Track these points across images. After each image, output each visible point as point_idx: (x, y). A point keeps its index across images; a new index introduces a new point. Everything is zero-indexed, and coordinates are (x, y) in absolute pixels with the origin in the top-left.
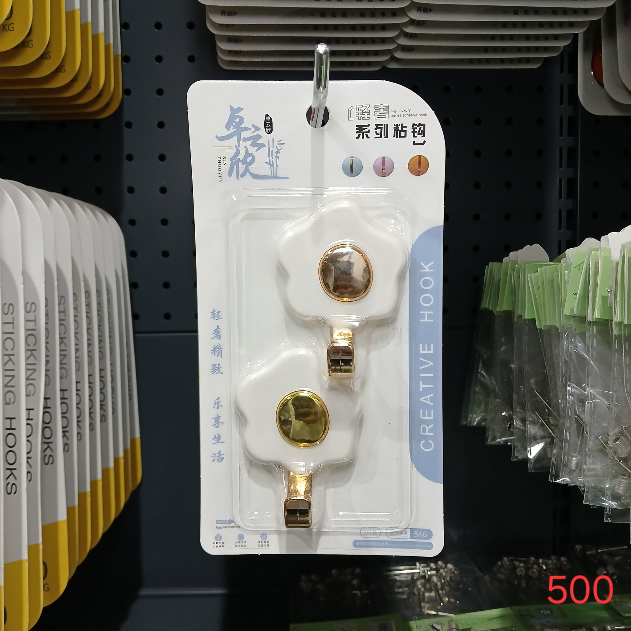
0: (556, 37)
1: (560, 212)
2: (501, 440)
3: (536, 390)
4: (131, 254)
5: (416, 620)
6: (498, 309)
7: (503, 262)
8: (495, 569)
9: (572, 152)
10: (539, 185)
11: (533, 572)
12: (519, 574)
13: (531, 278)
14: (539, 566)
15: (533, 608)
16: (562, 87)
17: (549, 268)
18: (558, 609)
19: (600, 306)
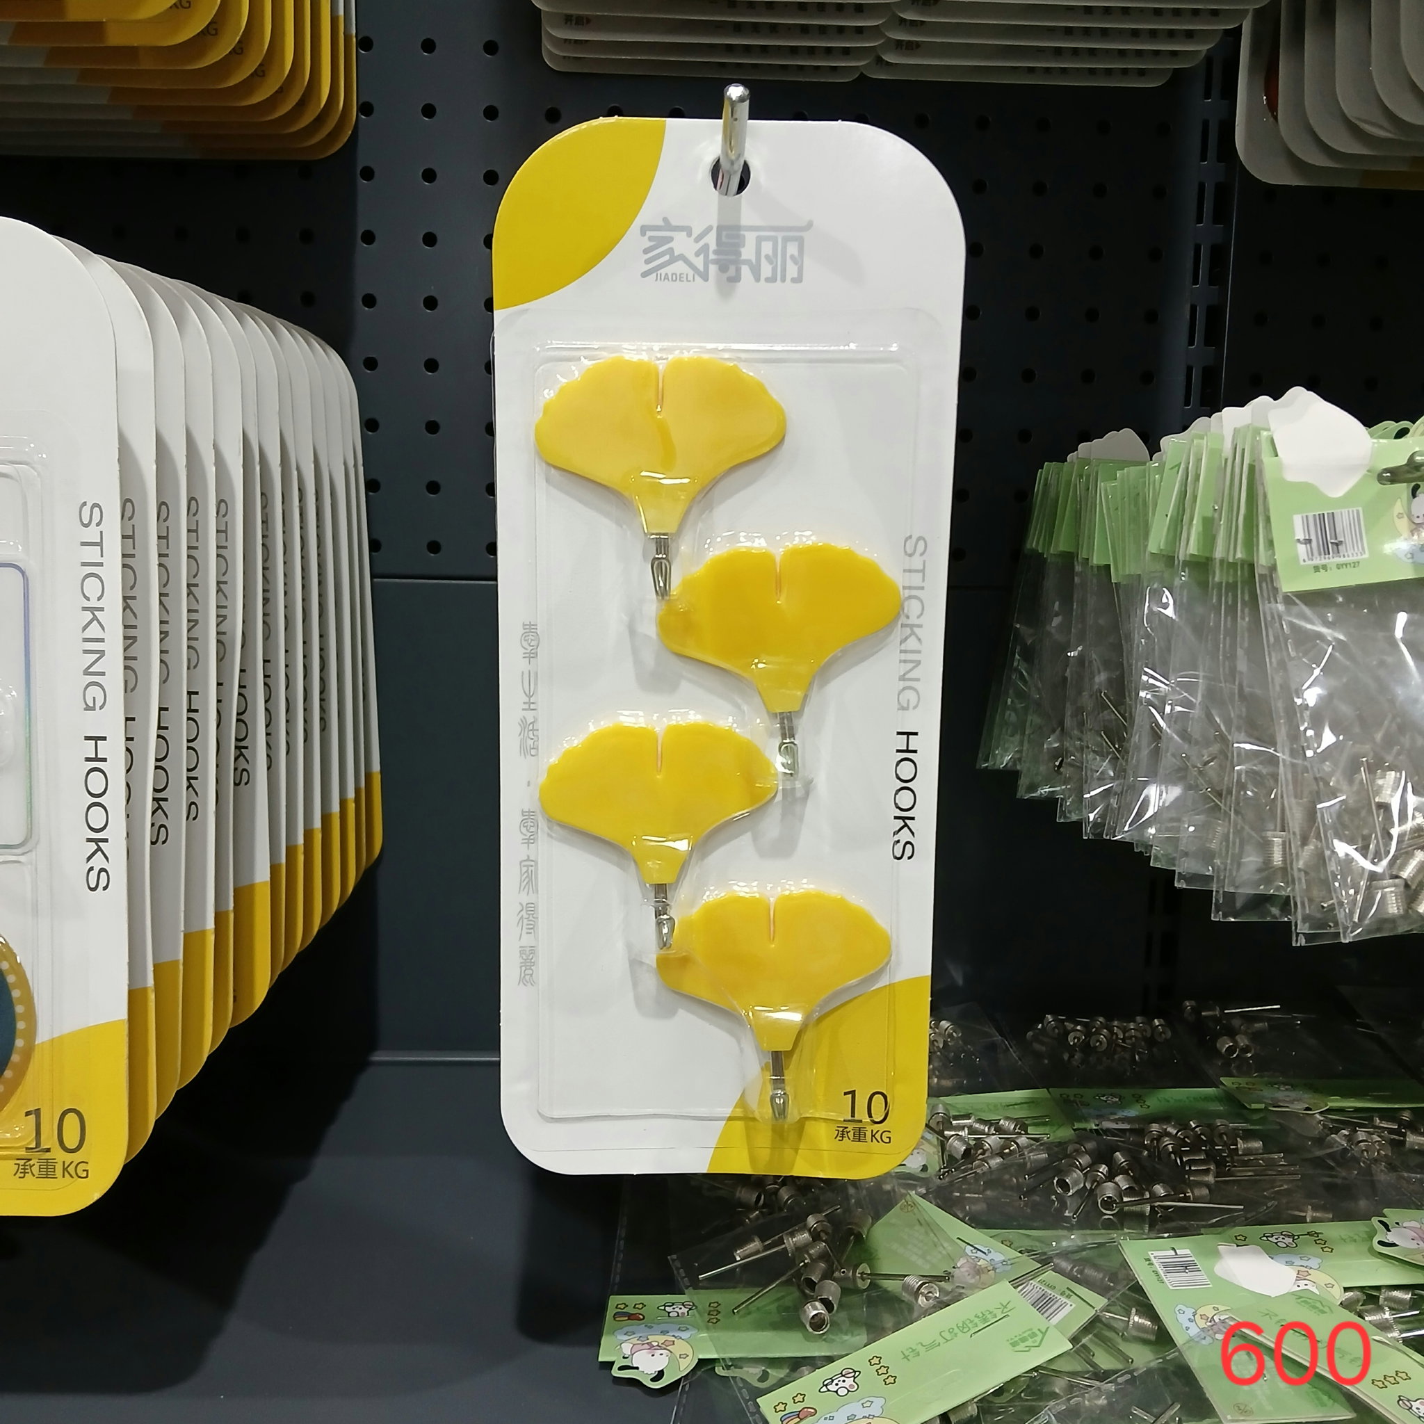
0: (1190, 35)
1: (1189, 370)
2: (1044, 791)
3: (1104, 695)
4: (369, 424)
6: (1052, 551)
7: (1066, 461)
8: (1030, 1034)
9: (1218, 254)
10: (1152, 317)
11: (1098, 1041)
12: (1072, 1043)
13: (1106, 490)
14: (1111, 1031)
15: (1088, 1093)
16: (1206, 125)
17: (1133, 471)
18: (1133, 1095)
19: (1199, 533)
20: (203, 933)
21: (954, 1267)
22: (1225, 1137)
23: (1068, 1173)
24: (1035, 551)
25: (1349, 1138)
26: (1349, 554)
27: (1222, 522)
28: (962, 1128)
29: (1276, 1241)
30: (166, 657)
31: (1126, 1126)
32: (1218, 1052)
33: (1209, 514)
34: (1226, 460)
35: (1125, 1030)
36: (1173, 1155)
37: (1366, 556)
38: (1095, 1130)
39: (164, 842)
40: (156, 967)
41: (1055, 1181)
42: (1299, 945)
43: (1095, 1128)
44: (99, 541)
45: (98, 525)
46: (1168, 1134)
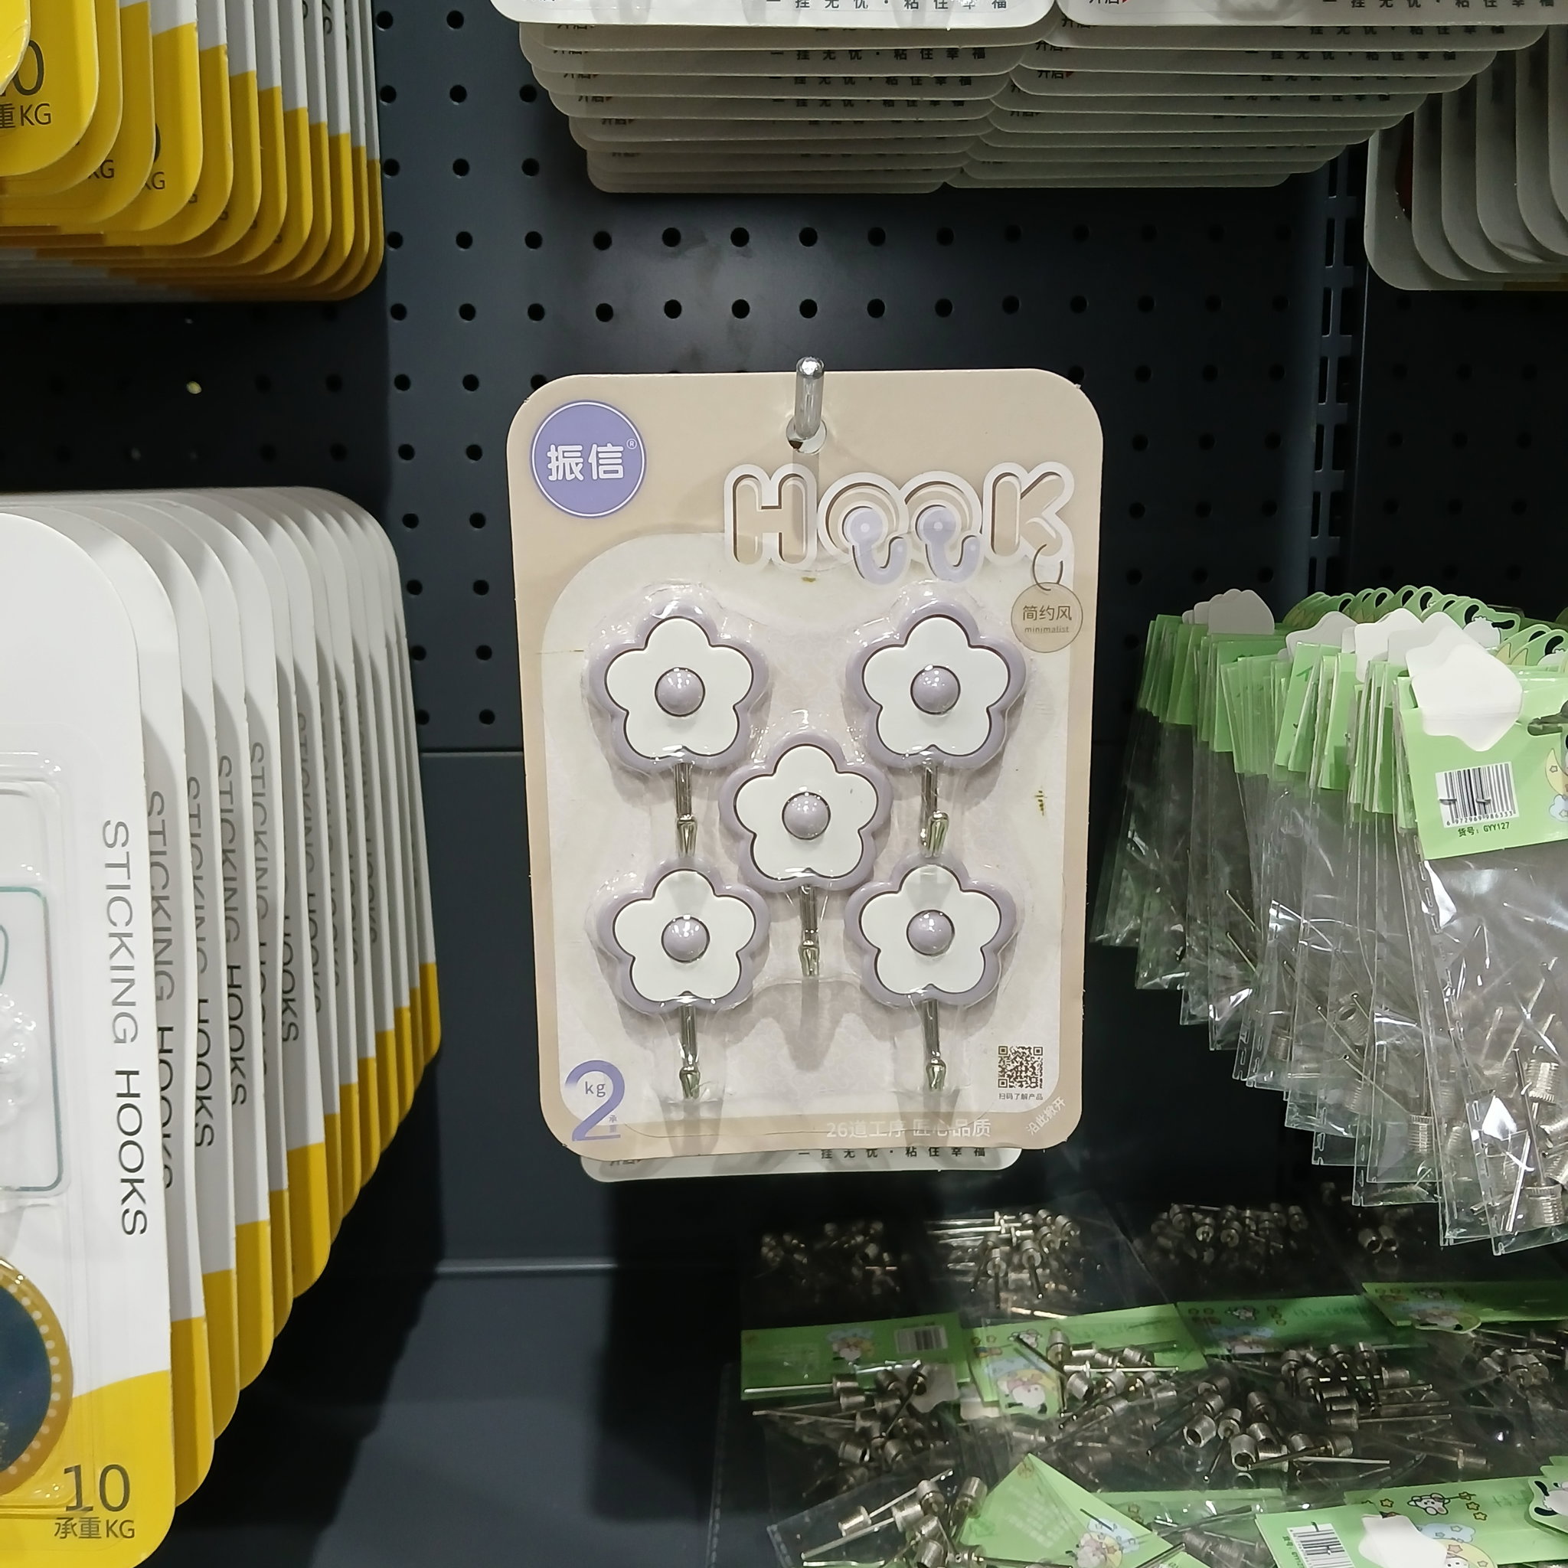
1: (1316, 497)
2: (1163, 980)
3: (1231, 893)
4: (411, 587)
5: (987, 1325)
6: (1167, 719)
7: (1182, 618)
8: (1154, 1228)
10: (1274, 441)
11: (1229, 1236)
12: (1200, 1238)
13: (1226, 674)
14: (1243, 1223)
15: (1219, 1307)
16: (1331, 224)
17: (1258, 660)
18: (1268, 1309)
19: (1331, 765)
20: (255, 1226)
21: (1078, 1546)
22: (1368, 1364)
23: (1198, 1422)
24: (1147, 714)
25: (1503, 1362)
26: (1498, 815)
27: (1356, 765)
28: (1081, 1360)
29: (1425, 1506)
30: (203, 945)
31: (1260, 1350)
32: (1361, 1246)
33: (1343, 743)
34: (1361, 692)
35: (1257, 1221)
36: (1312, 1390)
37: (1517, 815)
38: (1227, 1356)
39: (210, 1144)
40: (207, 1279)
41: (1185, 1431)
42: (1447, 1244)
43: (1227, 1353)
44: (125, 862)
45: (124, 845)
46: (1306, 1363)
